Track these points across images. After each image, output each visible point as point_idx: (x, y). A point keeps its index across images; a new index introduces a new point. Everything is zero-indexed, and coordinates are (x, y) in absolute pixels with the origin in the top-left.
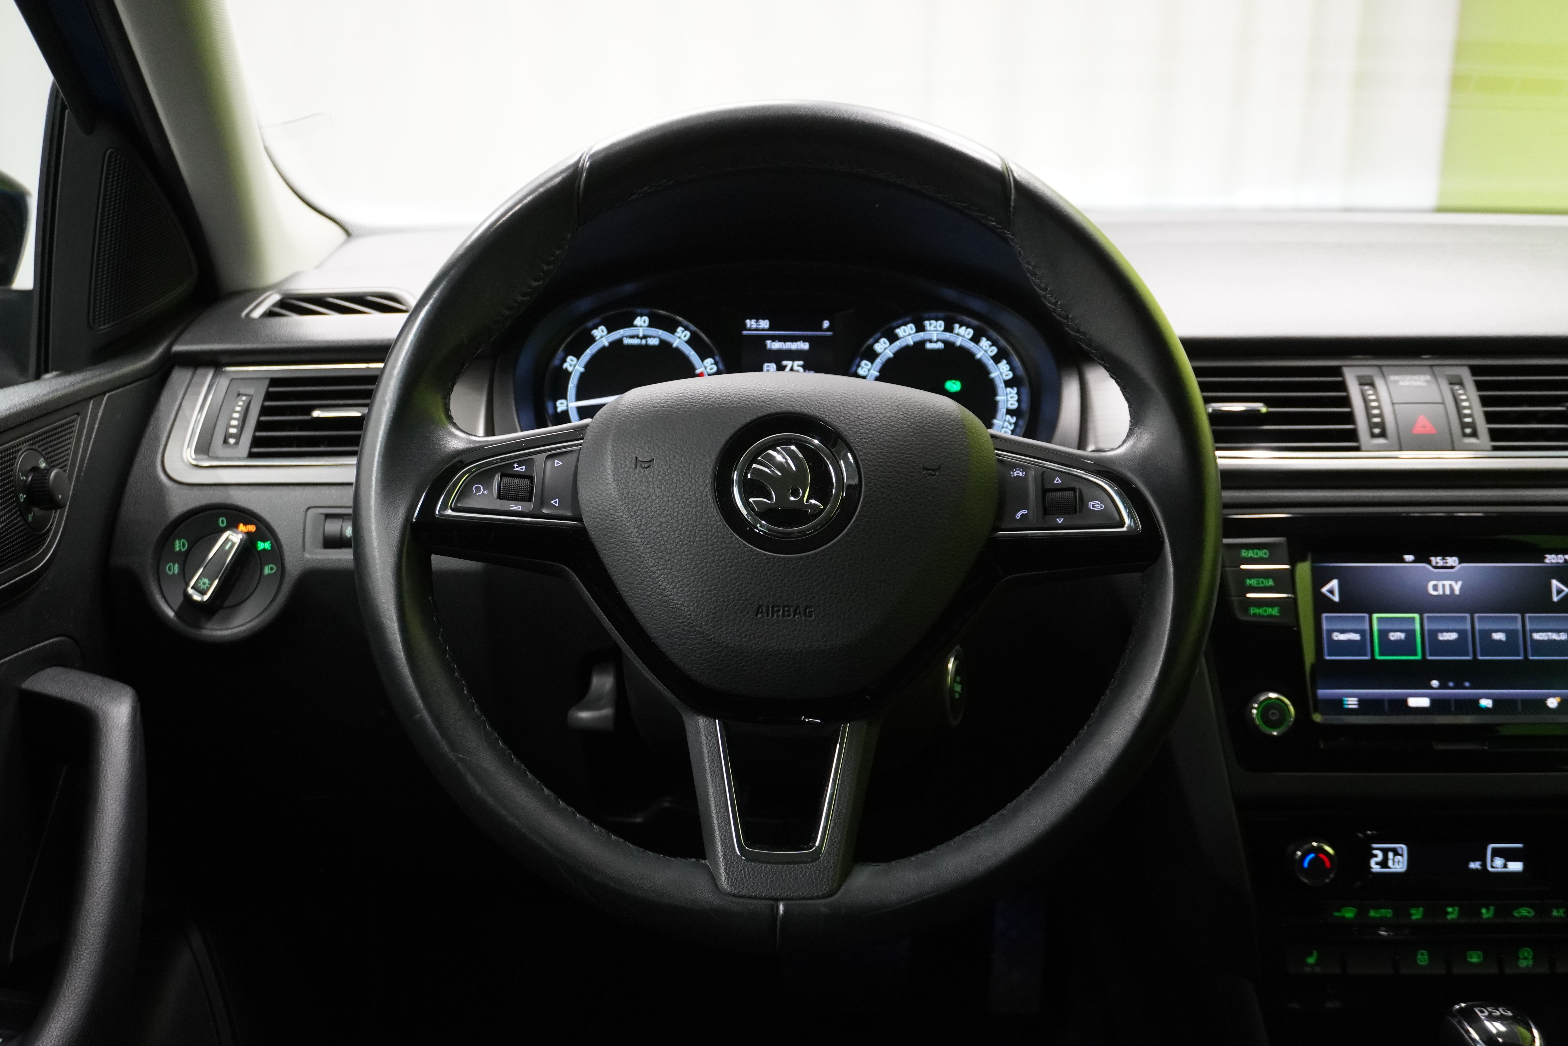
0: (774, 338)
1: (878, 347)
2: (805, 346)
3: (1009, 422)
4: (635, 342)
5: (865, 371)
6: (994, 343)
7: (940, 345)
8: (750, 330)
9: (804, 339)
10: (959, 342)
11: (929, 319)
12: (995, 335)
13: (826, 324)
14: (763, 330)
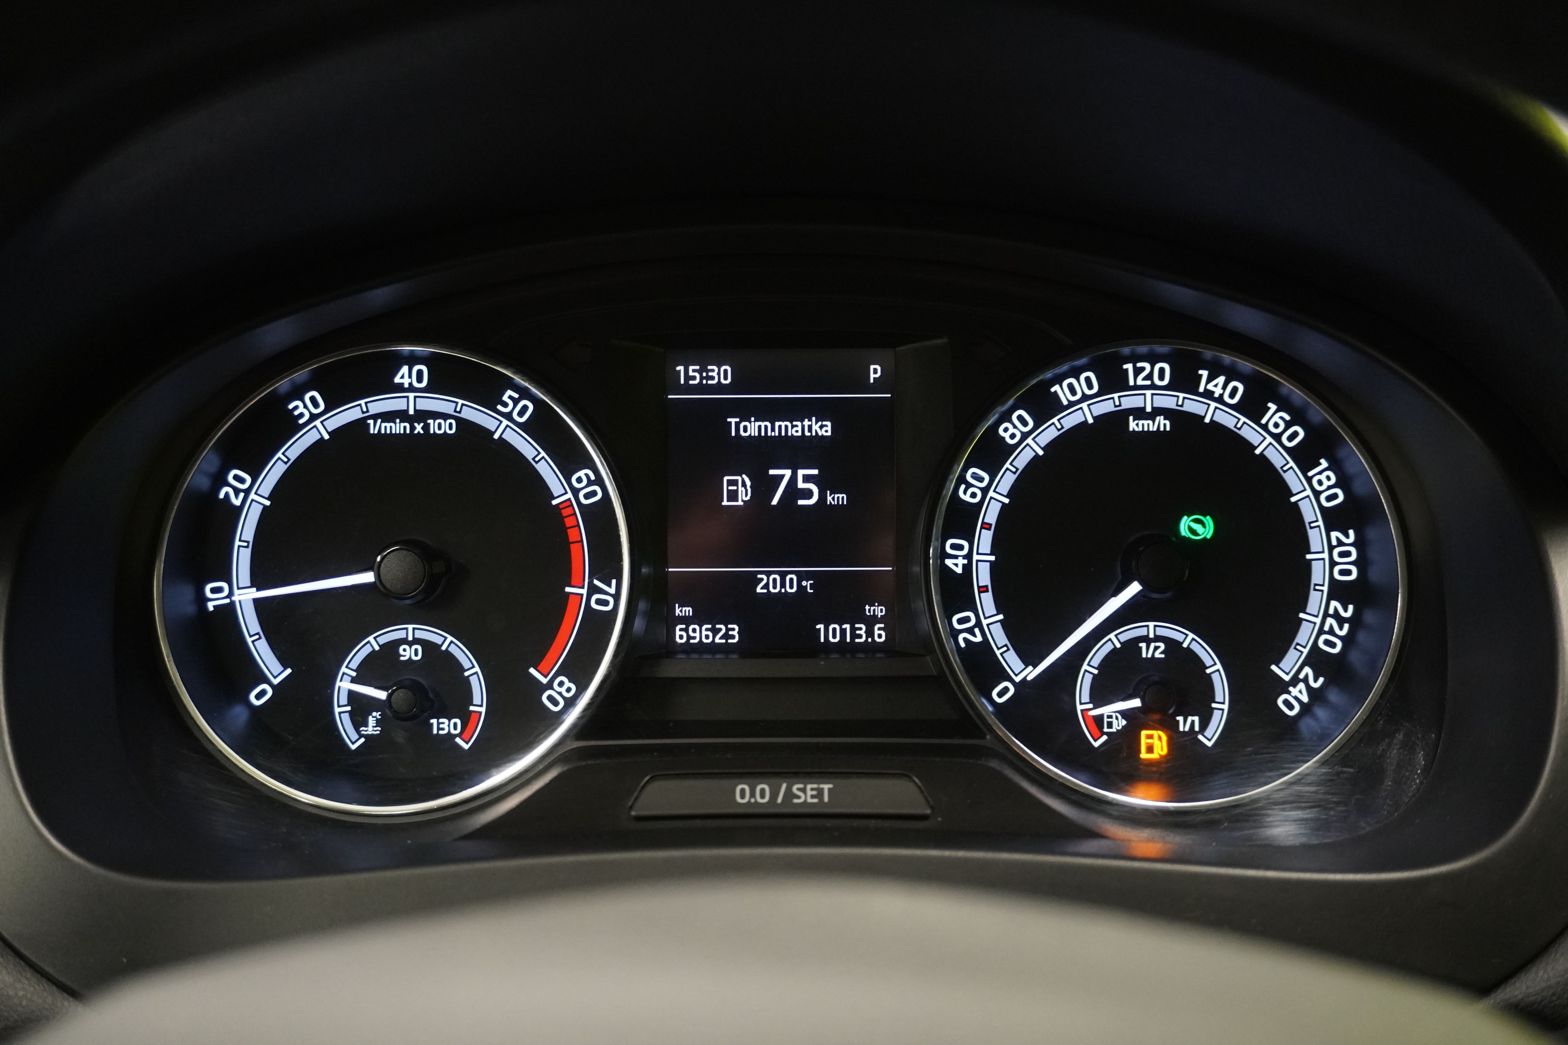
0: (747, 411)
1: (1008, 432)
2: (824, 429)
3: (1336, 616)
4: (398, 427)
5: (974, 495)
6: (1297, 417)
7: (1163, 423)
8: (688, 389)
9: (819, 411)
10: (1210, 412)
11: (1134, 359)
12: (1298, 394)
13: (875, 372)
14: (719, 388)
